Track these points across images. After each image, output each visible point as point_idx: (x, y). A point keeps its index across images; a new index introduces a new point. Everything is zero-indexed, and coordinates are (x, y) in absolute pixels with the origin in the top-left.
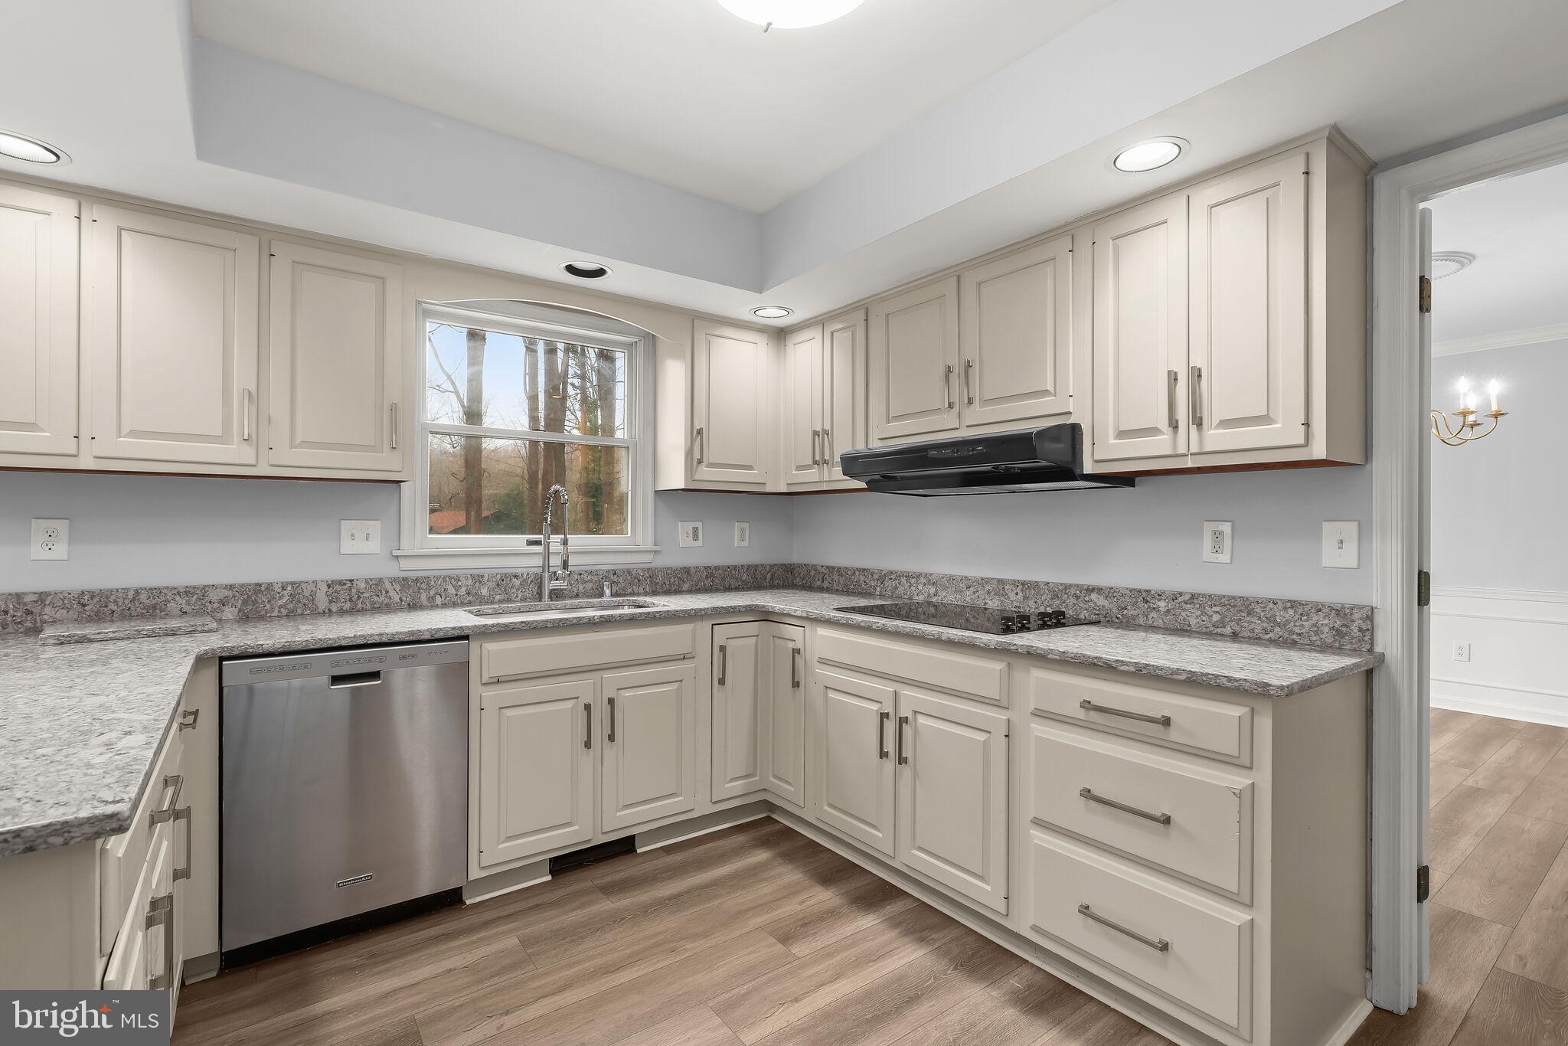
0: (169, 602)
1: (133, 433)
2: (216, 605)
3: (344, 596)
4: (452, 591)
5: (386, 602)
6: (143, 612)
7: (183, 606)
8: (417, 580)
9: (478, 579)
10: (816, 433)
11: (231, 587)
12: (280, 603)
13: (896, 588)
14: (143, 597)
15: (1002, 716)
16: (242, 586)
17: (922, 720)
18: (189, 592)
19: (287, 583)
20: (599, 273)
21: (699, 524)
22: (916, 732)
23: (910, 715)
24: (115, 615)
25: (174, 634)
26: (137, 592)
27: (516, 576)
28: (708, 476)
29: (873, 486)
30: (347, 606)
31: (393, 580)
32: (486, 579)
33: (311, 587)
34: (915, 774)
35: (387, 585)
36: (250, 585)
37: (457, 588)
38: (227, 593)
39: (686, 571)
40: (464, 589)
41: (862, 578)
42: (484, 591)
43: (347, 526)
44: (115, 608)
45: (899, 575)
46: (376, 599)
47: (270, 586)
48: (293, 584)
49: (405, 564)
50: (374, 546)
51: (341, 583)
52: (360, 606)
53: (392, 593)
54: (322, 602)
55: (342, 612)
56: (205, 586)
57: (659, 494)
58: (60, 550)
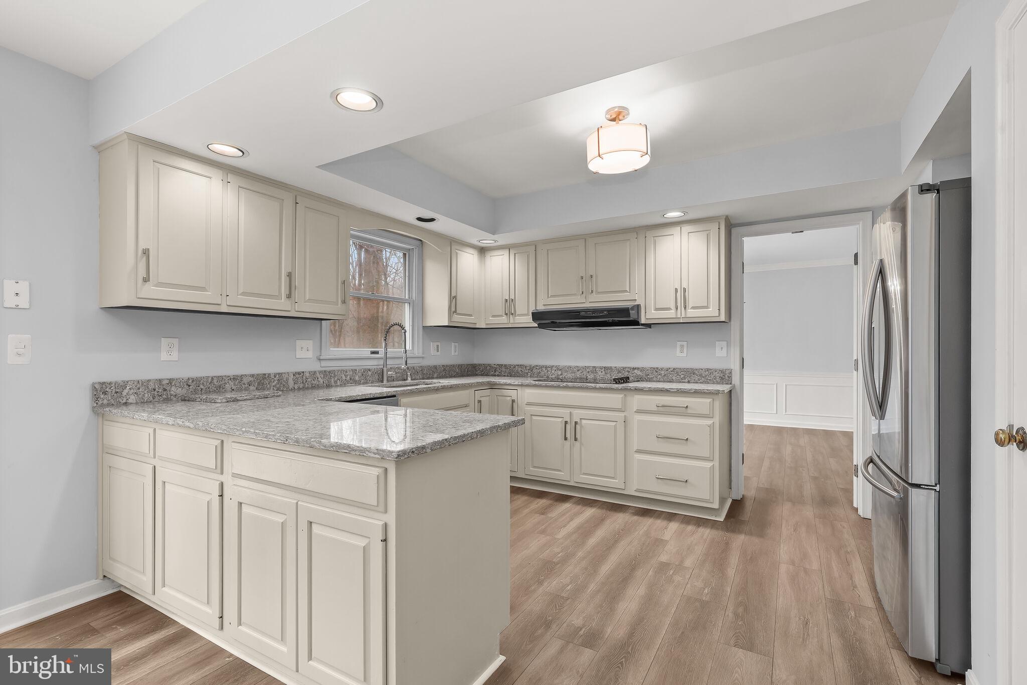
0: (226, 384)
1: (244, 294)
2: (247, 385)
3: (300, 380)
4: (344, 378)
5: (317, 383)
6: (215, 389)
7: (232, 386)
8: (330, 372)
9: (354, 371)
10: (506, 300)
11: (253, 376)
12: (274, 384)
13: (540, 373)
14: (215, 381)
15: (622, 414)
16: (258, 375)
17: (584, 422)
18: (235, 378)
19: (277, 374)
20: (432, 220)
21: (439, 344)
22: (581, 427)
23: (578, 421)
24: (203, 391)
25: (267, 397)
26: (212, 378)
27: (369, 370)
28: (459, 320)
29: (541, 326)
30: (301, 386)
31: (320, 372)
32: (357, 371)
33: (286, 376)
34: (581, 444)
35: (318, 375)
36: (261, 374)
37: (346, 376)
38: (251, 379)
39: (435, 367)
40: (349, 377)
41: (520, 369)
42: (357, 378)
43: (299, 343)
44: (202, 387)
45: (542, 367)
46: (313, 382)
47: (269, 374)
48: (279, 374)
49: (324, 364)
50: (310, 354)
51: (299, 373)
52: (306, 386)
53: (320, 379)
54: (291, 384)
55: (299, 389)
56: (242, 375)
57: (424, 327)
58: (175, 356)
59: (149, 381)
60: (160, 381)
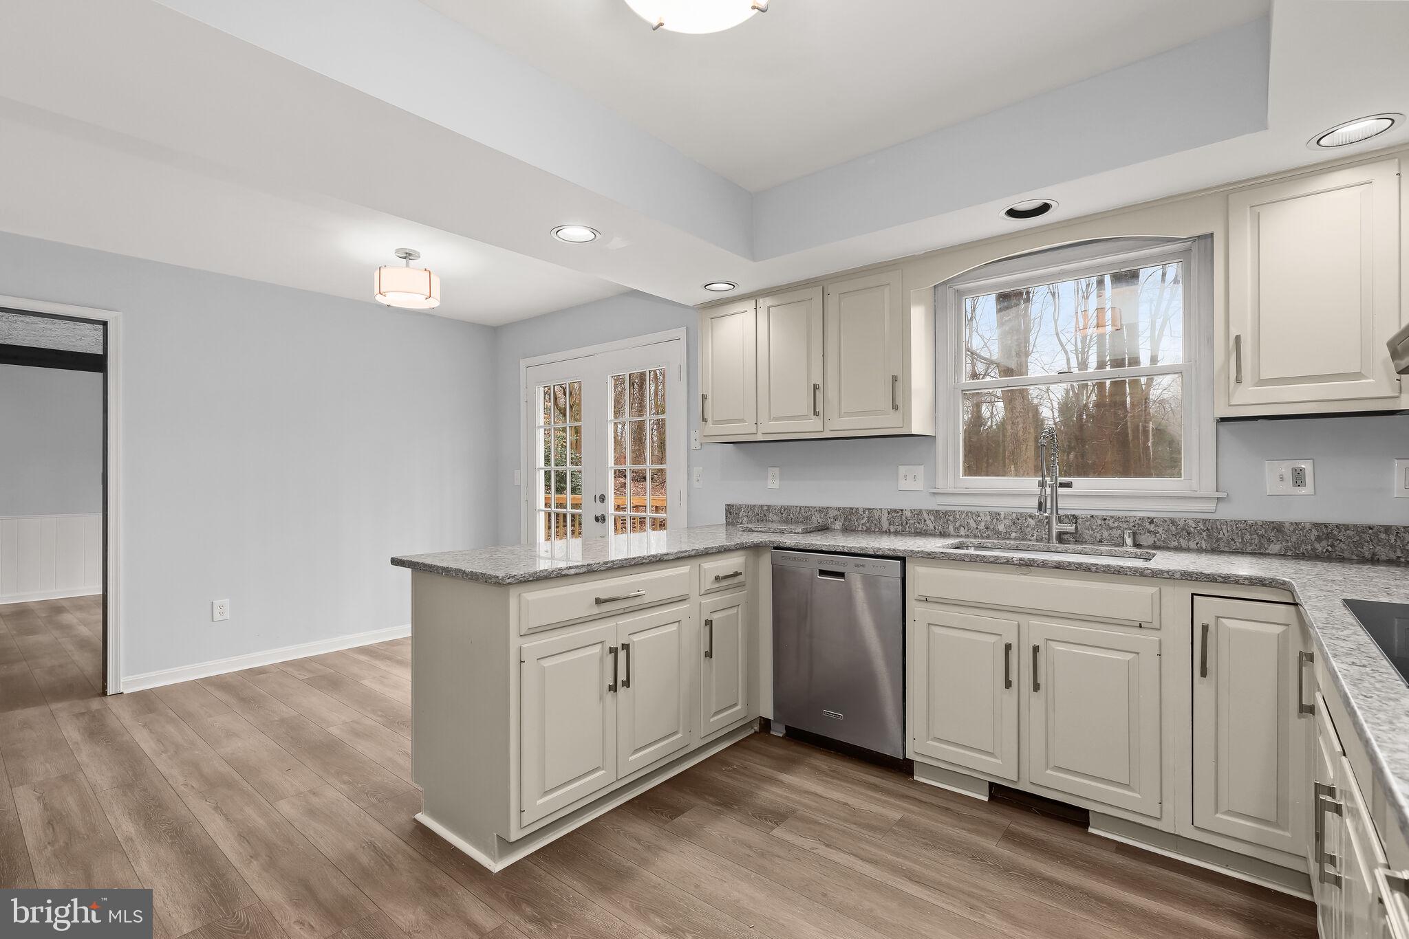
0: (813, 515)
2: (832, 520)
3: (897, 521)
4: (973, 524)
5: (924, 528)
6: (803, 520)
7: (818, 519)
8: (946, 513)
9: (996, 516)
11: (838, 509)
12: (863, 522)
14: (803, 511)
16: (844, 509)
18: (821, 510)
19: (866, 509)
20: (1044, 208)
27: (1030, 516)
30: (900, 528)
31: (929, 512)
32: (1002, 516)
33: (879, 513)
35: (925, 515)
36: (847, 508)
37: (978, 523)
38: (838, 513)
39: (1278, 528)
40: (983, 524)
42: (1001, 528)
43: (900, 471)
46: (918, 525)
47: (857, 509)
48: (869, 509)
49: (938, 500)
50: (919, 485)
51: (896, 511)
52: (907, 529)
53: (928, 522)
54: (885, 526)
55: (896, 533)
56: (828, 507)
57: (1224, 422)
58: (777, 482)
59: (755, 506)
60: (762, 506)
